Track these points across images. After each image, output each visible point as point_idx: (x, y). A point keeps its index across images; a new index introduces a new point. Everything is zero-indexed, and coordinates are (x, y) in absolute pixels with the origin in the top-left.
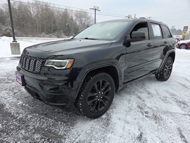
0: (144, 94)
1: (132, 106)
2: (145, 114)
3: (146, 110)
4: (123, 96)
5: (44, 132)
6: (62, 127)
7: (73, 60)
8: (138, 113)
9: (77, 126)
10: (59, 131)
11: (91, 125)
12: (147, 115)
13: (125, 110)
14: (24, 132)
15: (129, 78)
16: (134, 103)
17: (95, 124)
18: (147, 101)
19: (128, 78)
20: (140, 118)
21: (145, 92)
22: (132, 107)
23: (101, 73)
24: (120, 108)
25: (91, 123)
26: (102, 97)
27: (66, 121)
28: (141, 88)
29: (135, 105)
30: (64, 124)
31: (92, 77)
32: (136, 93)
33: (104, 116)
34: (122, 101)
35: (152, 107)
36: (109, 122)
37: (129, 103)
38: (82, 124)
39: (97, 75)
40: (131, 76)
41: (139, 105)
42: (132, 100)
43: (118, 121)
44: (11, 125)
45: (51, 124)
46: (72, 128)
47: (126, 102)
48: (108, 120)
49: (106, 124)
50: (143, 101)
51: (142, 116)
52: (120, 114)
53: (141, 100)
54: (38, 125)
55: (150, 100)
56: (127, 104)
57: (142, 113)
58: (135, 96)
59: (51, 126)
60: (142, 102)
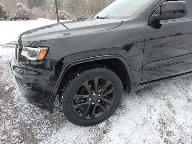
0: (181, 100)
1: (151, 118)
2: (165, 136)
3: (170, 130)
4: (145, 98)
5: (25, 130)
6: (46, 129)
7: (47, 48)
8: (155, 131)
9: (62, 131)
10: (39, 133)
11: (79, 134)
12: (168, 138)
13: (137, 121)
14: (8, 124)
15: (164, 73)
16: (156, 113)
17: (83, 134)
18: (179, 113)
19: (161, 74)
20: (153, 140)
21: (184, 97)
22: (149, 119)
23: (96, 68)
24: (131, 116)
25: (79, 131)
26: (99, 101)
27: (55, 120)
28: (180, 90)
29: (156, 117)
30: (50, 124)
31: (80, 74)
32: (168, 96)
33: (101, 125)
34: (139, 106)
35: (183, 125)
36: (104, 135)
37: (149, 111)
38: (69, 130)
39: (88, 71)
40: (168, 70)
41: (163, 118)
42: (156, 108)
43: (117, 137)
44: (4, 112)
45: (38, 121)
46: (54, 133)
47: (144, 109)
48: (104, 132)
49: (97, 138)
50: (174, 112)
51: (159, 138)
52: (126, 127)
53: (170, 111)
54: (25, 119)
55: (186, 112)
56: (145, 112)
57: (162, 133)
58: (163, 102)
59: (36, 123)
60: (171, 113)
